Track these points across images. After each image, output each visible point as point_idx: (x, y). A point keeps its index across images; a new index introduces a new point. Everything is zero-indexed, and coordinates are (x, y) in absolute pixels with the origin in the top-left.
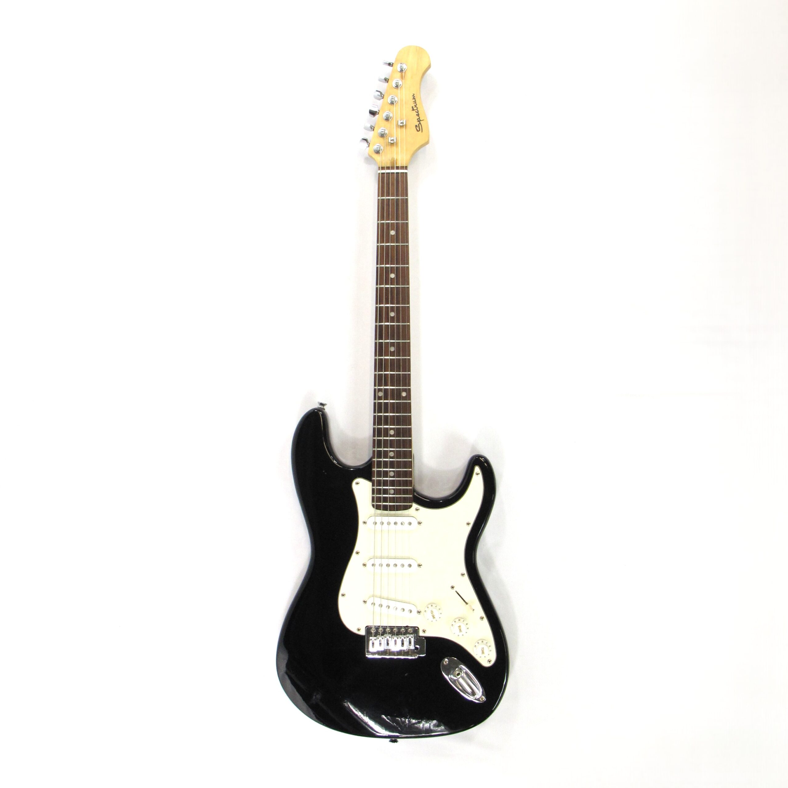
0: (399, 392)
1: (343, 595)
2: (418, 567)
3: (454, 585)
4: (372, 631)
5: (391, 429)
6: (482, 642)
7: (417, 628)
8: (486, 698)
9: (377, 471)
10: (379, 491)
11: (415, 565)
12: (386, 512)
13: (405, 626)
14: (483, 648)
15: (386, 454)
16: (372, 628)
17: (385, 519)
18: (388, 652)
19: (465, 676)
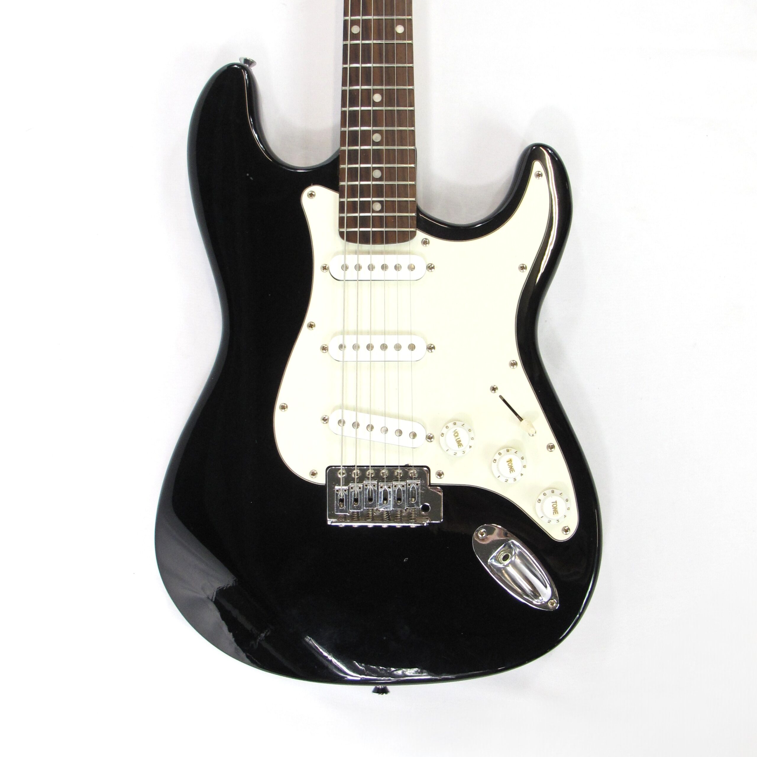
0: (391, 25)
1: (283, 407)
2: (427, 352)
3: (497, 385)
4: (339, 476)
5: (375, 91)
6: (553, 492)
7: (425, 469)
8: (561, 602)
9: (349, 169)
10: (353, 207)
11: (421, 347)
12: (366, 247)
13: (404, 464)
14: (556, 502)
15: (366, 138)
16: (340, 469)
17: (365, 260)
18: (371, 515)
19: (518, 561)
